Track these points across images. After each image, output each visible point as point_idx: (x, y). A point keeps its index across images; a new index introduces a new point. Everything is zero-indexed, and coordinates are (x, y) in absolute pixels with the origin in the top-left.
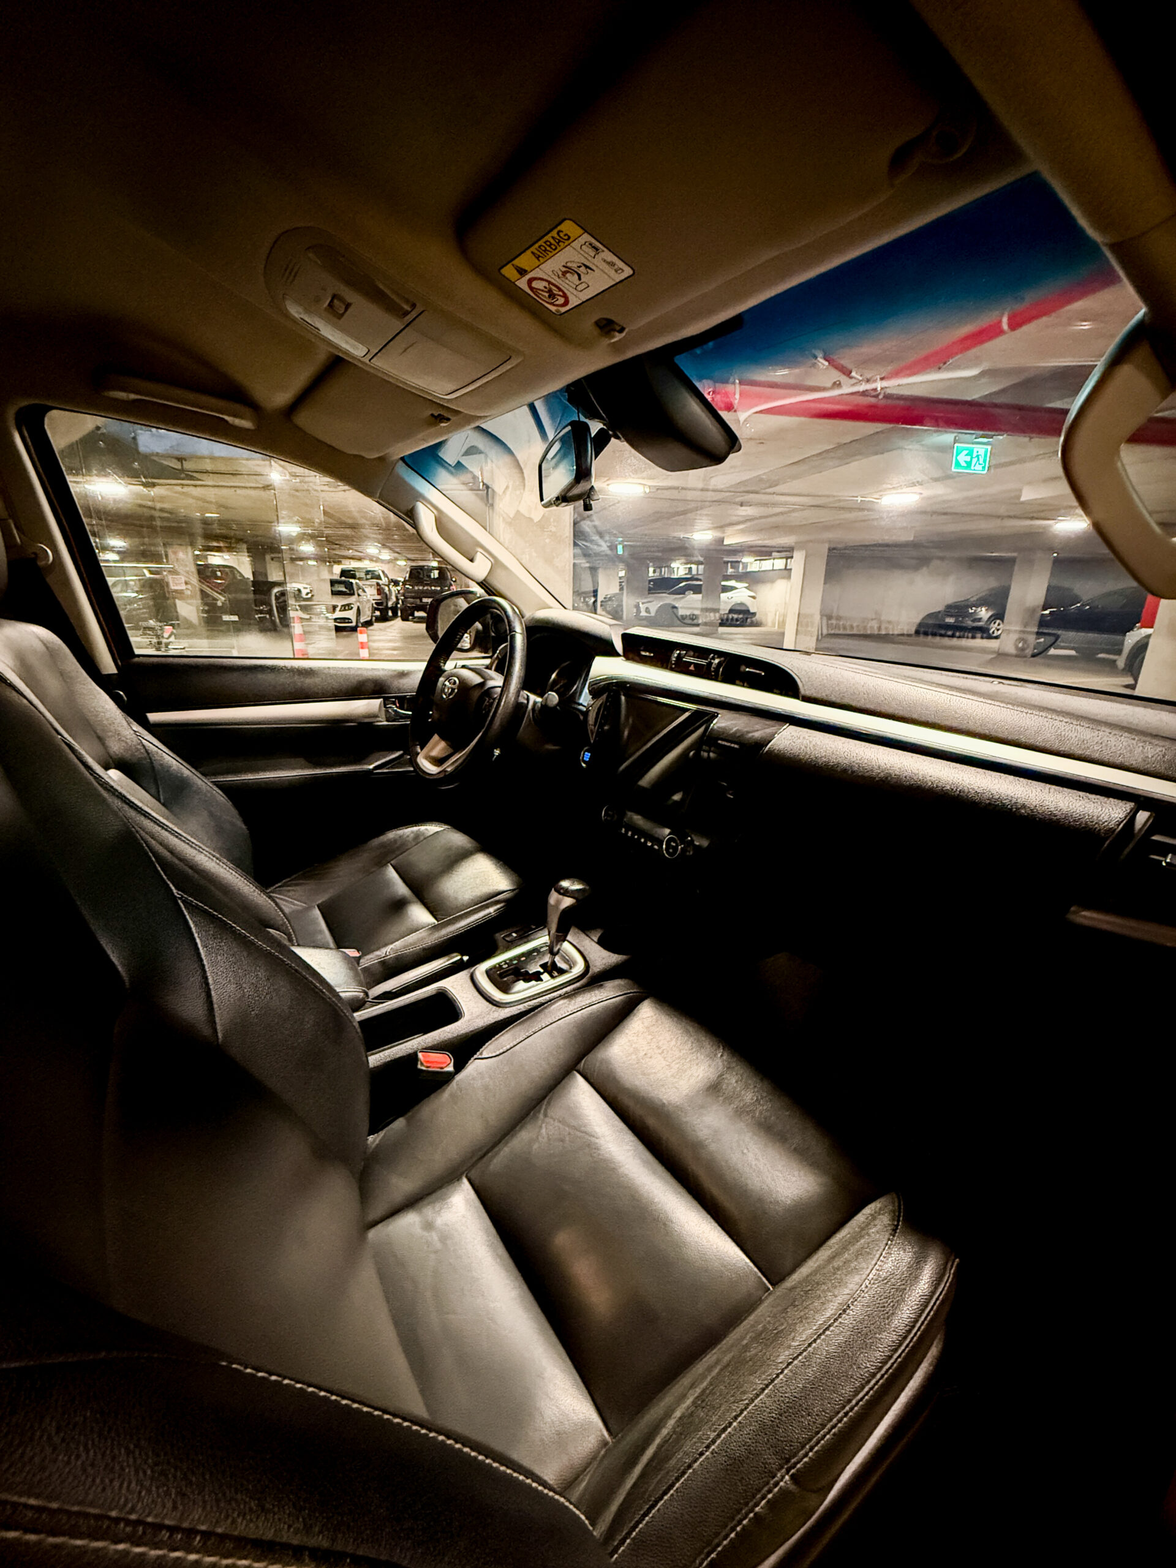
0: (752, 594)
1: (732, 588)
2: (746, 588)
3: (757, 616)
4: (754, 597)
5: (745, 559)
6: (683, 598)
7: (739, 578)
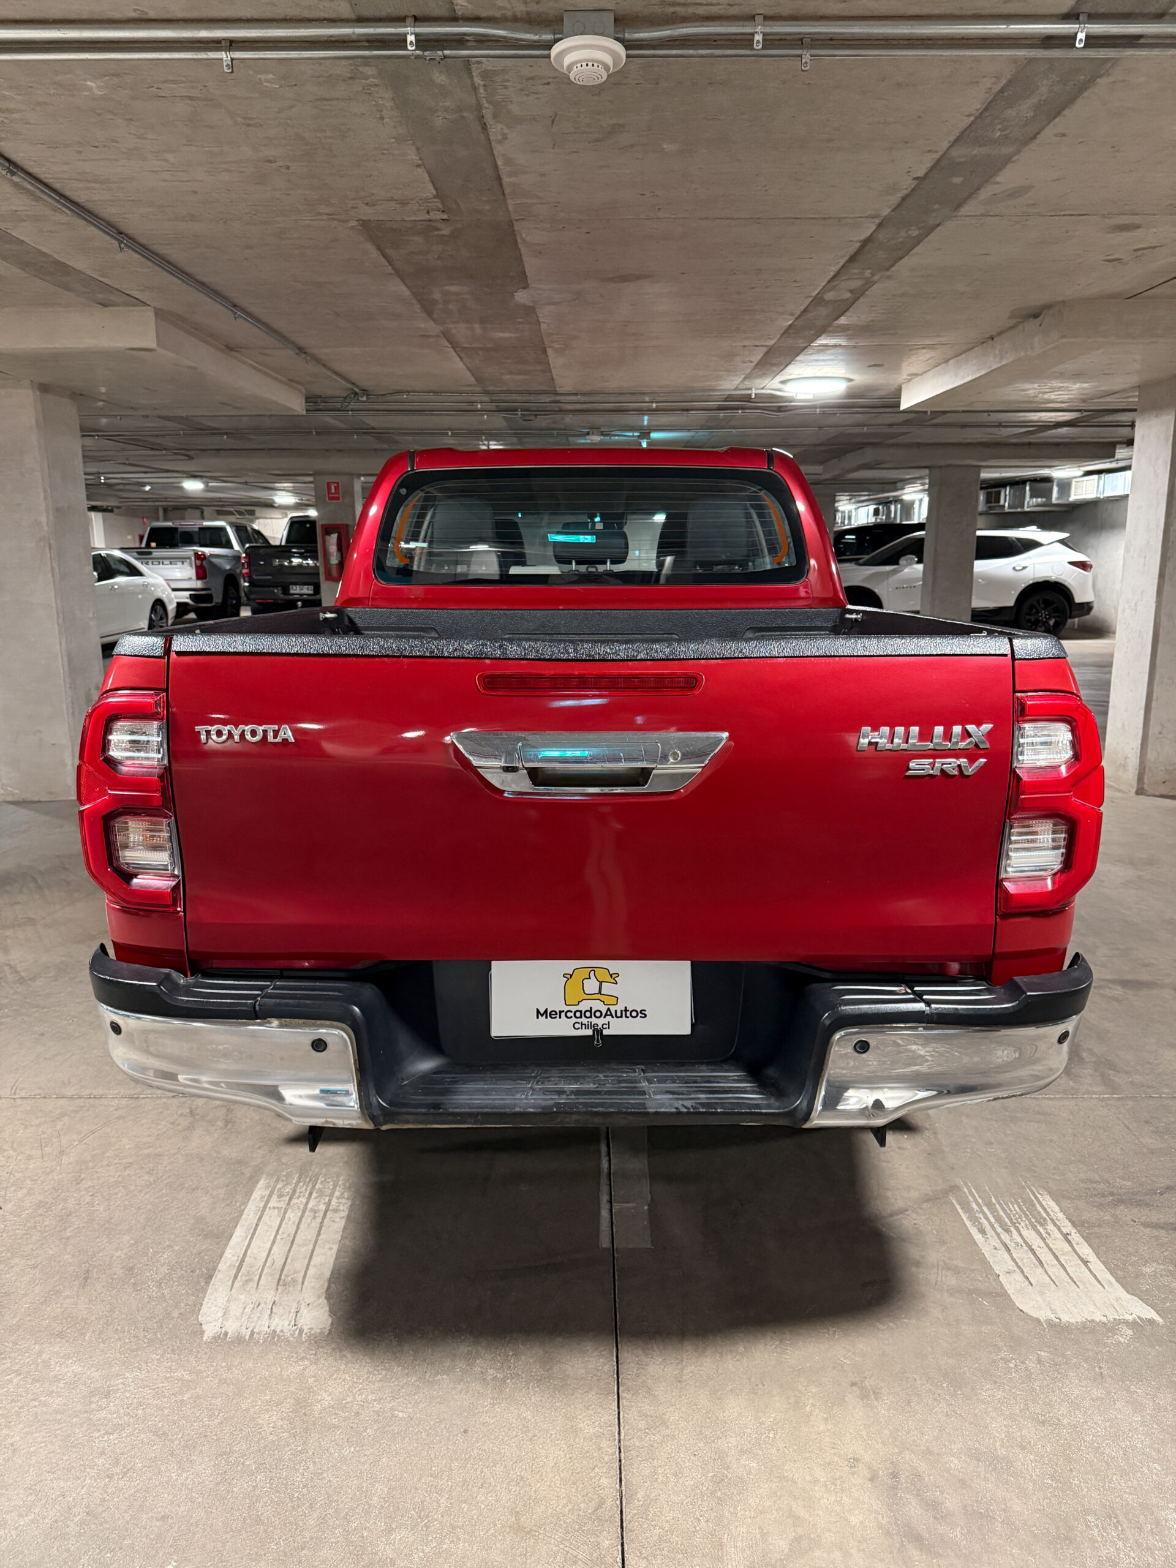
0: (1079, 557)
1: (1031, 545)
2: (1062, 542)
3: (1094, 612)
4: (1083, 566)
5: (1059, 473)
6: (895, 572)
7: (1048, 519)
